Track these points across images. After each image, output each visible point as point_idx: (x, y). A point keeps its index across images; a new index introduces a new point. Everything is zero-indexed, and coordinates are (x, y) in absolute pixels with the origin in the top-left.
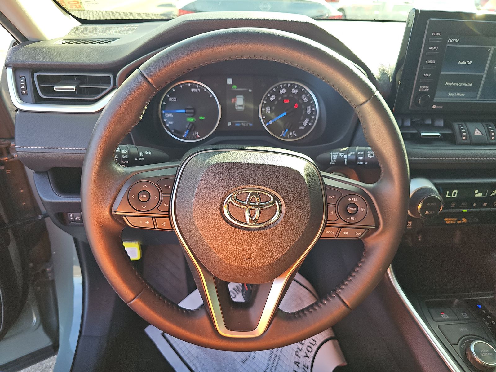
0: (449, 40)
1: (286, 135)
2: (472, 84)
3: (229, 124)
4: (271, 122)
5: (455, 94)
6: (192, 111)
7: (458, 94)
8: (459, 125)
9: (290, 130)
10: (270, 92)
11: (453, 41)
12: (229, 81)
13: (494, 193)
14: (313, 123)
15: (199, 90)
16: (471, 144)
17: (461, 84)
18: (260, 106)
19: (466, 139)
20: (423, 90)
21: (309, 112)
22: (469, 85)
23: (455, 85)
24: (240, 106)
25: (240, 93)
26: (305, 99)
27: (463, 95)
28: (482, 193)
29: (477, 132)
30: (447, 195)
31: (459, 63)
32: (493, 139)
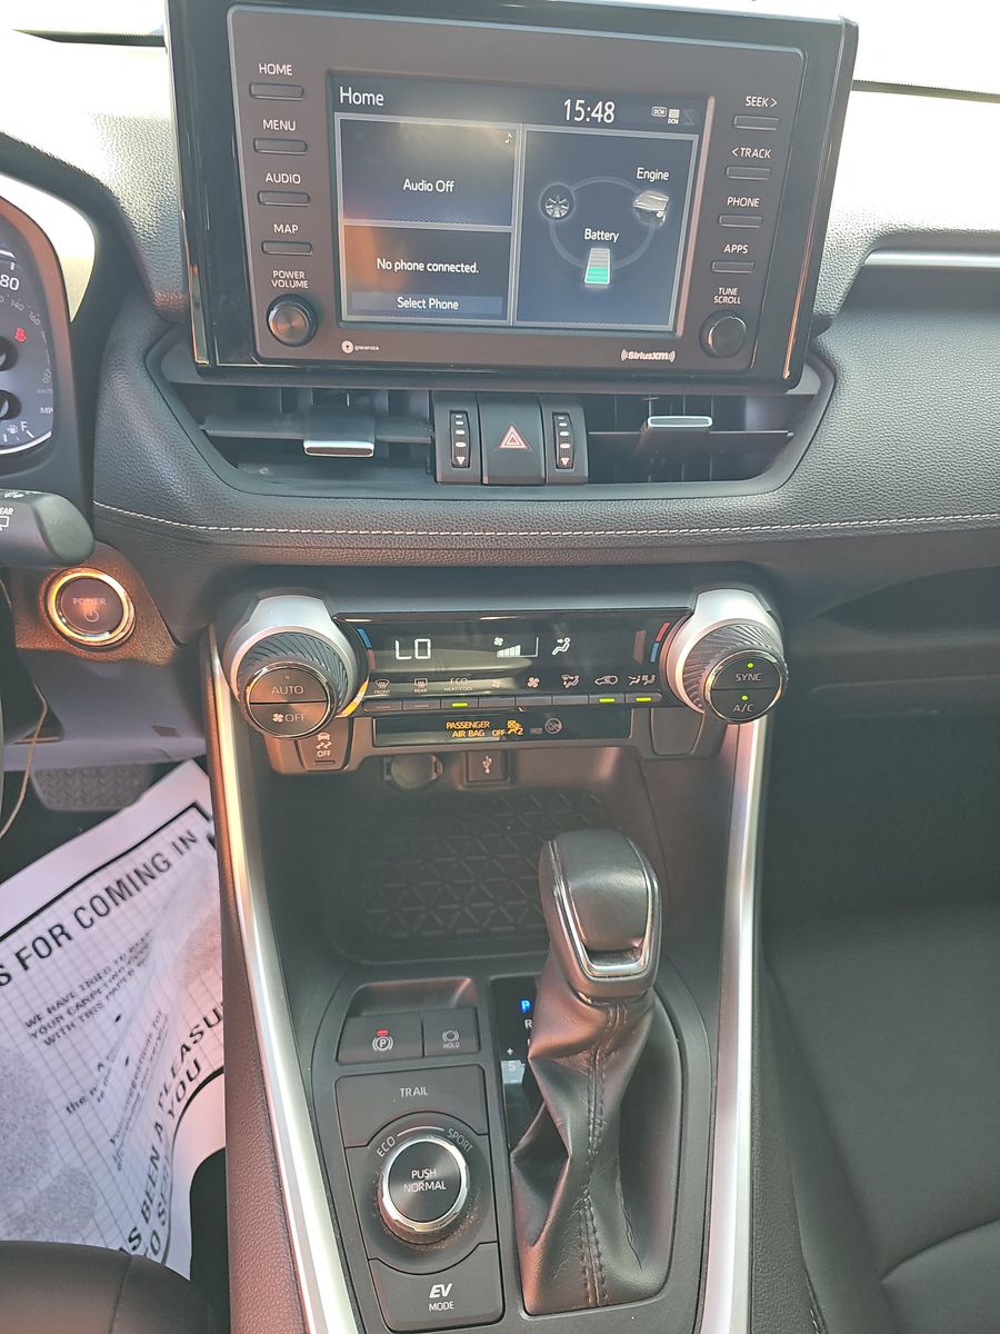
0: (342, 94)
2: (475, 266)
5: (424, 302)
7: (434, 302)
8: (451, 412)
11: (362, 100)
13: (561, 645)
16: (485, 481)
17: (438, 267)
19: (467, 464)
20: (285, 284)
22: (467, 269)
23: (413, 268)
27: (455, 305)
28: (518, 647)
29: (513, 440)
30: (397, 653)
31: (405, 186)
32: (565, 463)
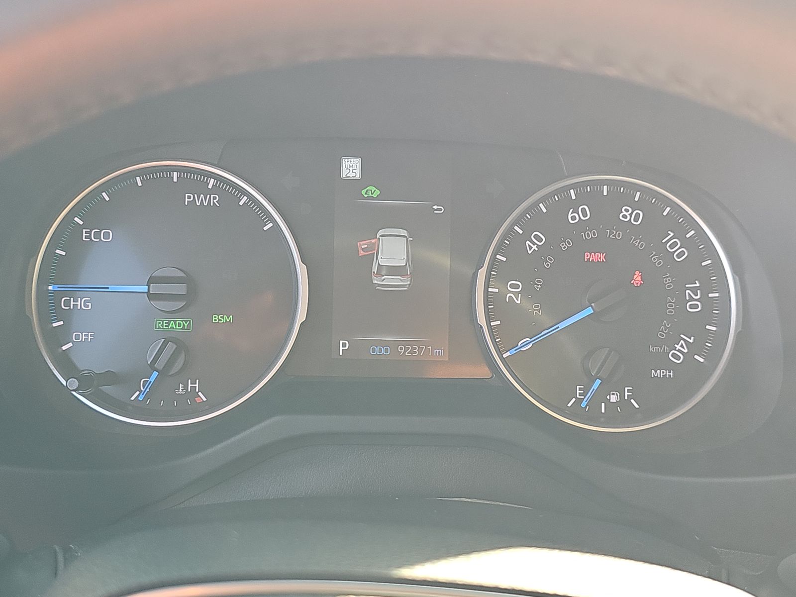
1: (594, 403)
3: (343, 346)
4: (526, 344)
6: (181, 289)
9: (608, 385)
10: (523, 215)
12: (351, 168)
14: (714, 357)
15: (215, 200)
18: (482, 273)
21: (694, 305)
24: (394, 271)
25: (392, 219)
26: (679, 252)
